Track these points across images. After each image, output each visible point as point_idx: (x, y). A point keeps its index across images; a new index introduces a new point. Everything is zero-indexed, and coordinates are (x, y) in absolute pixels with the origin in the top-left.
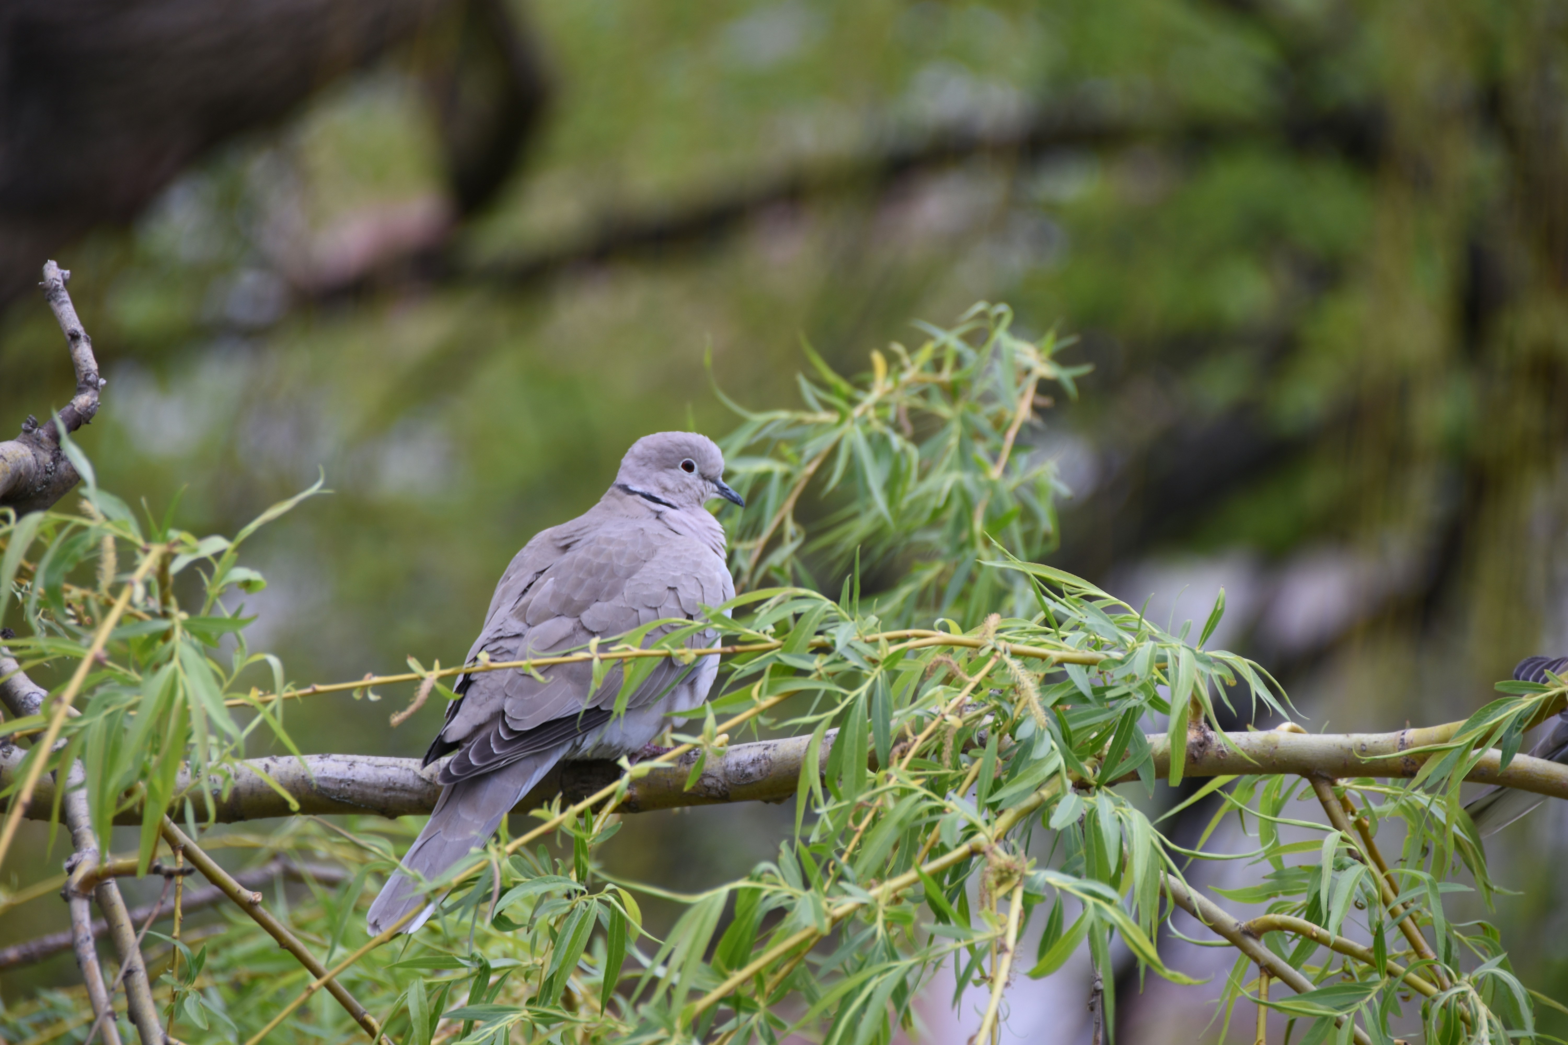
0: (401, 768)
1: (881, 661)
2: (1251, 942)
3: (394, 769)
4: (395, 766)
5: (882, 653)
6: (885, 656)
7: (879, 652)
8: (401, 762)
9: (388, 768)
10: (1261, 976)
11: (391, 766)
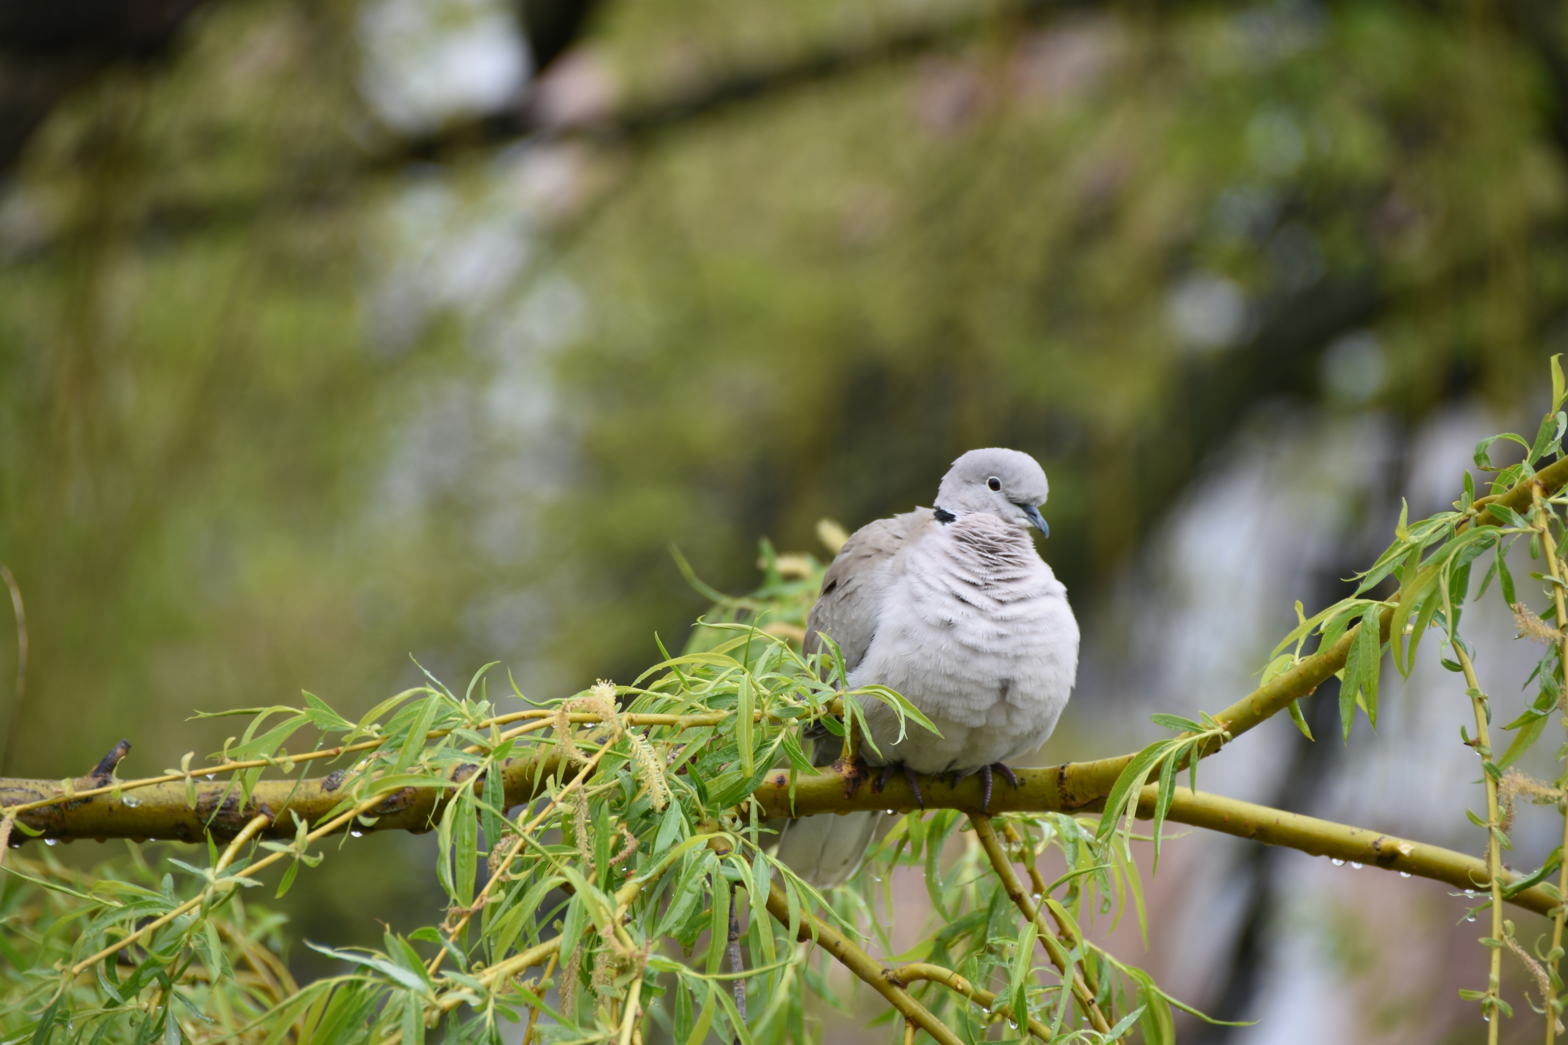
0: (27, 791)
1: (493, 749)
2: (897, 991)
3: (19, 792)
4: (20, 788)
5: (493, 740)
6: (497, 744)
7: (490, 740)
8: (27, 783)
9: (13, 791)
10: (906, 1027)
11: (17, 789)
